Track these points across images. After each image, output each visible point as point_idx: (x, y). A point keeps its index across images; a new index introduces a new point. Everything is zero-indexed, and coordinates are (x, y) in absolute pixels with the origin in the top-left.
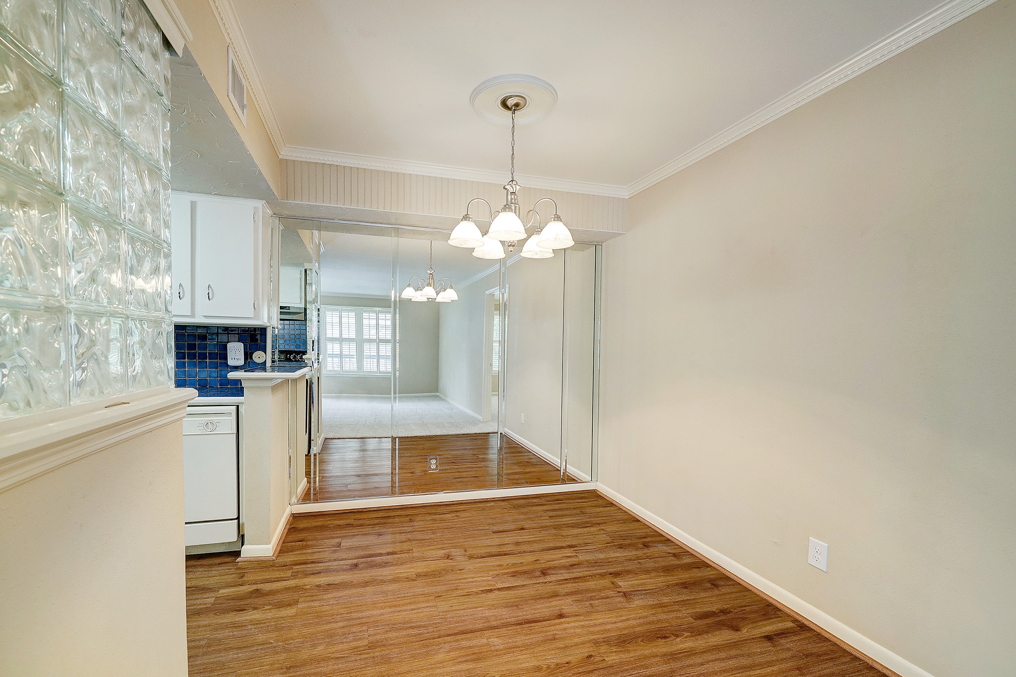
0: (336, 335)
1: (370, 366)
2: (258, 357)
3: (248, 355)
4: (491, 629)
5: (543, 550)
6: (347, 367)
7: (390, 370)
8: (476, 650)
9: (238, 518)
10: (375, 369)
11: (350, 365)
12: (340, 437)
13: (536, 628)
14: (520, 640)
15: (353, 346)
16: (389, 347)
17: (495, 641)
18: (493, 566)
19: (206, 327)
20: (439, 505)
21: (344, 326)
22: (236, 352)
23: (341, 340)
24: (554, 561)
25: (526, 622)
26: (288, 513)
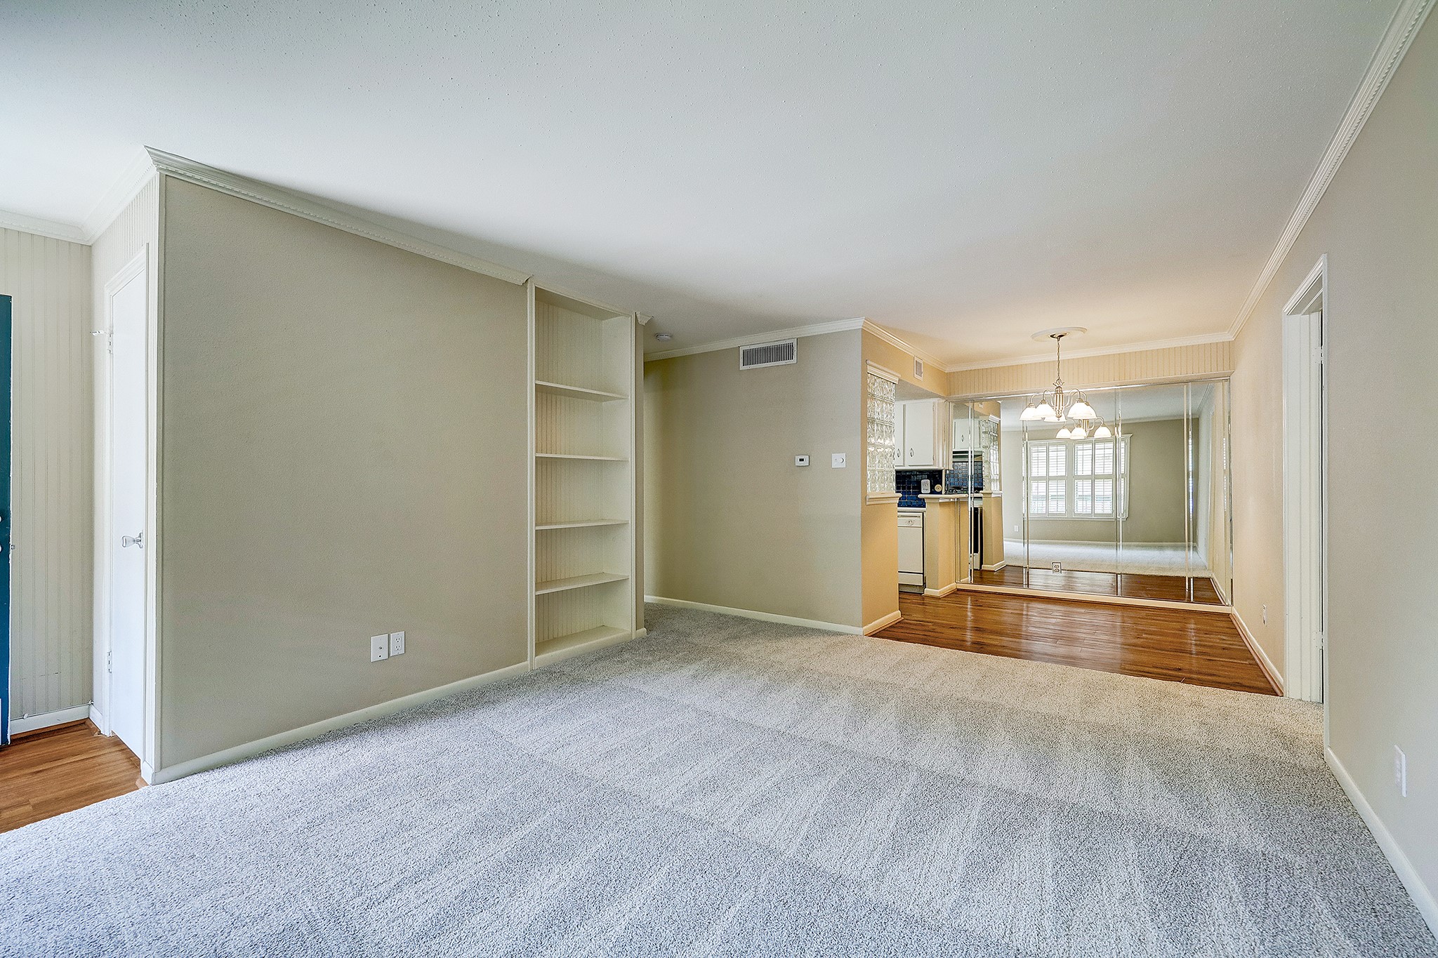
0: (1043, 473)
1: (1082, 508)
2: (938, 488)
3: (932, 487)
6: (1052, 509)
7: (1110, 512)
9: (923, 574)
10: (1089, 511)
11: (1059, 507)
15: (1062, 484)
16: (1109, 484)
19: (911, 471)
21: (1052, 462)
22: (926, 484)
23: (1048, 479)
26: (953, 586)
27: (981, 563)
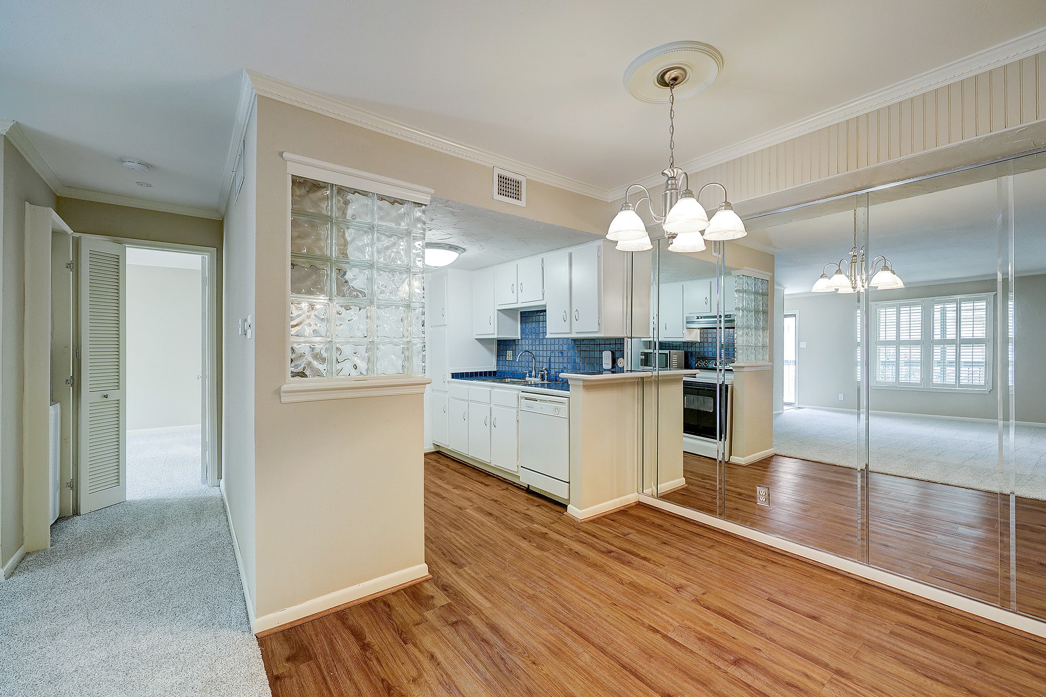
1: (943, 377)
2: (620, 362)
3: (614, 361)
4: (599, 650)
5: (790, 649)
6: (905, 378)
8: (564, 649)
9: (569, 482)
12: (792, 456)
13: (630, 681)
14: (602, 675)
17: (586, 657)
18: (701, 620)
20: (767, 549)
21: (904, 325)
22: (607, 358)
23: (897, 344)
24: (777, 664)
25: (631, 671)
26: (631, 498)
27: (730, 454)
